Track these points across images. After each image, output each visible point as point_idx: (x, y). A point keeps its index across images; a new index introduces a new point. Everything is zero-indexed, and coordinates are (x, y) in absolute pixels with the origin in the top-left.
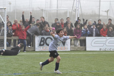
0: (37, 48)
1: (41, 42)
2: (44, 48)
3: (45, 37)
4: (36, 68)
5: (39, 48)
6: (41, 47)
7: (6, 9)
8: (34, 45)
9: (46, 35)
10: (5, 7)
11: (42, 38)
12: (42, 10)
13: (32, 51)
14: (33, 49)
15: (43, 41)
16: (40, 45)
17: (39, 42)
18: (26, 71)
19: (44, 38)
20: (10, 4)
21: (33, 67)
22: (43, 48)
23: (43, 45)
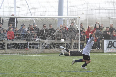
0: (106, 50)
1: (109, 45)
2: (112, 50)
3: (113, 41)
4: (105, 66)
5: (107, 50)
6: (109, 49)
7: (80, 18)
8: (103, 48)
9: (113, 39)
10: (79, 17)
11: (110, 42)
12: (110, 18)
13: (101, 52)
14: (102, 51)
15: (111, 44)
16: (108, 47)
17: (107, 45)
18: (97, 69)
19: (111, 42)
20: (83, 14)
21: (102, 65)
22: (110, 50)
23: (111, 47)
